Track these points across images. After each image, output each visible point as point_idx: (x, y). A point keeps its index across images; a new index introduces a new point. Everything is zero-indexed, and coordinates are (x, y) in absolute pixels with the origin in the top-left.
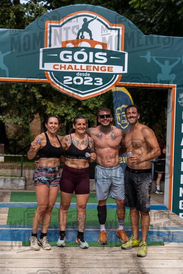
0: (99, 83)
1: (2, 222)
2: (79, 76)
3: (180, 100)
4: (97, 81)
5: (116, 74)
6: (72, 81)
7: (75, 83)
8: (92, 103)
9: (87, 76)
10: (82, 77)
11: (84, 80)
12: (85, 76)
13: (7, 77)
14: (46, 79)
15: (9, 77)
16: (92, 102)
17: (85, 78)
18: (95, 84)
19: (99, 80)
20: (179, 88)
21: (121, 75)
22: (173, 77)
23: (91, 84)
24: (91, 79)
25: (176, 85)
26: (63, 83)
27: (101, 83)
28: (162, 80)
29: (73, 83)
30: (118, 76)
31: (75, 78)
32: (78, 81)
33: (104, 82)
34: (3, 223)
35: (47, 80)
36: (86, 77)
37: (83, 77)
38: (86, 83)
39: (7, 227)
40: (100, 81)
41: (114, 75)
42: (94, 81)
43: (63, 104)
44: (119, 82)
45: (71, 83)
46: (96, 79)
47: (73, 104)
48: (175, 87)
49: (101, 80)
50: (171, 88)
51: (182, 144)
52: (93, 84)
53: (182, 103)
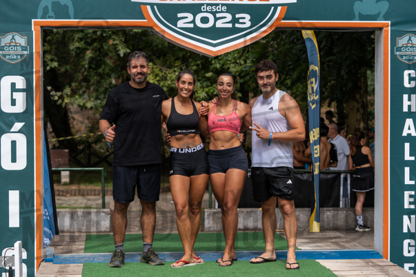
0: (245, 23)
2: (207, 12)
3: (399, 49)
4: (241, 21)
5: (276, 6)
6: (193, 22)
7: (199, 24)
8: (233, 63)
9: (222, 12)
10: (211, 12)
11: (216, 19)
12: (217, 12)
13: (70, 18)
14: (145, 19)
15: (75, 18)
16: (233, 61)
17: (218, 15)
18: (237, 25)
19: (244, 18)
20: (394, 28)
21: (286, 7)
22: (384, 6)
23: (230, 25)
24: (229, 17)
25: (390, 22)
27: (248, 24)
28: (364, 13)
29: (195, 25)
30: (279, 8)
31: (199, 16)
32: (205, 20)
33: (254, 21)
35: (146, 21)
36: (219, 12)
37: (214, 14)
38: (219, 24)
40: (246, 19)
41: (273, 8)
42: (235, 21)
43: (176, 67)
44: (282, 21)
45: (191, 26)
46: (237, 16)
48: (388, 26)
49: (248, 17)
50: (381, 29)
51: (405, 134)
52: (234, 25)
53: (402, 56)
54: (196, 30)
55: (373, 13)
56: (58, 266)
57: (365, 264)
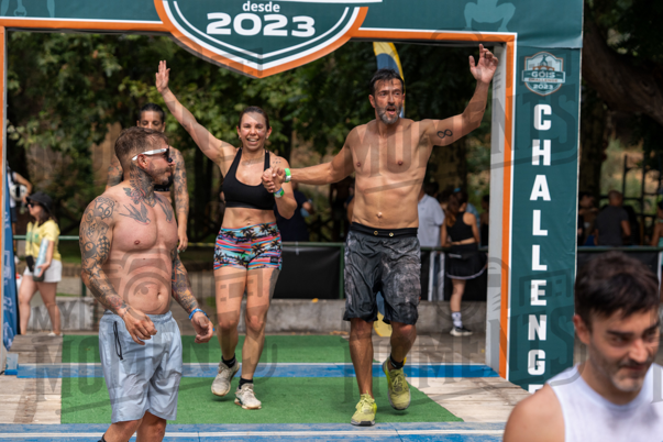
0: (305, 30)
1: (49, 417)
2: (251, 12)
3: (528, 74)
4: (300, 26)
5: (352, 6)
6: (231, 26)
7: (239, 30)
8: (274, 90)
9: (273, 13)
10: (257, 13)
11: (264, 23)
12: (265, 13)
13: (49, 16)
14: (159, 20)
15: (56, 17)
16: (275, 87)
17: (267, 18)
18: (295, 33)
19: (305, 23)
20: (523, 43)
21: (367, 8)
22: (509, 11)
23: (284, 33)
24: (283, 21)
25: (515, 34)
26: (205, 32)
27: (311, 32)
28: (479, 20)
29: (233, 31)
30: (357, 10)
31: (239, 18)
32: (247, 24)
33: (319, 29)
34: (49, 420)
35: (161, 22)
36: (269, 13)
37: (261, 15)
38: (269, 31)
39: (62, 431)
40: (308, 25)
41: (347, 9)
42: (291, 26)
43: (190, 93)
44: (361, 29)
45: (228, 32)
46: (295, 19)
47: (217, 94)
48: (513, 40)
49: (310, 21)
50: (502, 44)
51: (534, 197)
52: (290, 33)
53: (532, 84)
54: (234, 38)
55: (492, 20)
56: (24, 381)
57: (474, 386)
